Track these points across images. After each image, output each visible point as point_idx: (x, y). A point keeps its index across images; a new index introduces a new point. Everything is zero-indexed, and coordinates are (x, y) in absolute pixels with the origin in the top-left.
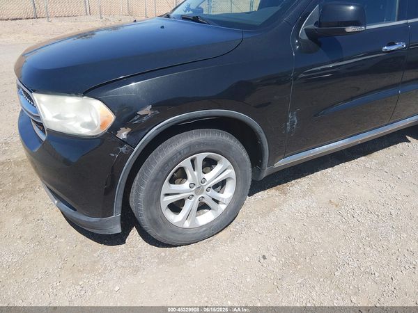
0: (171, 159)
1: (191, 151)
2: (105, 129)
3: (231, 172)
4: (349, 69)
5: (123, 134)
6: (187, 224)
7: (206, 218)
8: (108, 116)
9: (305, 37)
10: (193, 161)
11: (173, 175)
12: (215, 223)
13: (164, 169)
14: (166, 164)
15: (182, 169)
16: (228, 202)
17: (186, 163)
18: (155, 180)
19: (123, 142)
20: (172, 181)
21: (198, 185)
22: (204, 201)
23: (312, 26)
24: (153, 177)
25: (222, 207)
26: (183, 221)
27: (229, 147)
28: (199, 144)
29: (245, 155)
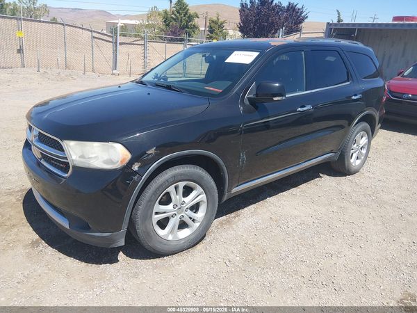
0: (162, 185)
1: (175, 180)
2: (125, 163)
3: (203, 197)
4: (275, 123)
5: (136, 167)
6: (170, 238)
7: (185, 233)
8: (126, 155)
9: (247, 102)
10: (176, 188)
11: (162, 198)
12: (192, 237)
13: (156, 193)
14: (158, 188)
15: (168, 194)
16: (201, 220)
17: (171, 189)
18: (149, 201)
19: (136, 173)
20: (161, 203)
21: (179, 207)
22: (183, 219)
23: (251, 96)
24: (148, 199)
25: (197, 225)
26: (167, 235)
27: (202, 178)
28: (181, 175)
29: (213, 183)
